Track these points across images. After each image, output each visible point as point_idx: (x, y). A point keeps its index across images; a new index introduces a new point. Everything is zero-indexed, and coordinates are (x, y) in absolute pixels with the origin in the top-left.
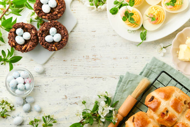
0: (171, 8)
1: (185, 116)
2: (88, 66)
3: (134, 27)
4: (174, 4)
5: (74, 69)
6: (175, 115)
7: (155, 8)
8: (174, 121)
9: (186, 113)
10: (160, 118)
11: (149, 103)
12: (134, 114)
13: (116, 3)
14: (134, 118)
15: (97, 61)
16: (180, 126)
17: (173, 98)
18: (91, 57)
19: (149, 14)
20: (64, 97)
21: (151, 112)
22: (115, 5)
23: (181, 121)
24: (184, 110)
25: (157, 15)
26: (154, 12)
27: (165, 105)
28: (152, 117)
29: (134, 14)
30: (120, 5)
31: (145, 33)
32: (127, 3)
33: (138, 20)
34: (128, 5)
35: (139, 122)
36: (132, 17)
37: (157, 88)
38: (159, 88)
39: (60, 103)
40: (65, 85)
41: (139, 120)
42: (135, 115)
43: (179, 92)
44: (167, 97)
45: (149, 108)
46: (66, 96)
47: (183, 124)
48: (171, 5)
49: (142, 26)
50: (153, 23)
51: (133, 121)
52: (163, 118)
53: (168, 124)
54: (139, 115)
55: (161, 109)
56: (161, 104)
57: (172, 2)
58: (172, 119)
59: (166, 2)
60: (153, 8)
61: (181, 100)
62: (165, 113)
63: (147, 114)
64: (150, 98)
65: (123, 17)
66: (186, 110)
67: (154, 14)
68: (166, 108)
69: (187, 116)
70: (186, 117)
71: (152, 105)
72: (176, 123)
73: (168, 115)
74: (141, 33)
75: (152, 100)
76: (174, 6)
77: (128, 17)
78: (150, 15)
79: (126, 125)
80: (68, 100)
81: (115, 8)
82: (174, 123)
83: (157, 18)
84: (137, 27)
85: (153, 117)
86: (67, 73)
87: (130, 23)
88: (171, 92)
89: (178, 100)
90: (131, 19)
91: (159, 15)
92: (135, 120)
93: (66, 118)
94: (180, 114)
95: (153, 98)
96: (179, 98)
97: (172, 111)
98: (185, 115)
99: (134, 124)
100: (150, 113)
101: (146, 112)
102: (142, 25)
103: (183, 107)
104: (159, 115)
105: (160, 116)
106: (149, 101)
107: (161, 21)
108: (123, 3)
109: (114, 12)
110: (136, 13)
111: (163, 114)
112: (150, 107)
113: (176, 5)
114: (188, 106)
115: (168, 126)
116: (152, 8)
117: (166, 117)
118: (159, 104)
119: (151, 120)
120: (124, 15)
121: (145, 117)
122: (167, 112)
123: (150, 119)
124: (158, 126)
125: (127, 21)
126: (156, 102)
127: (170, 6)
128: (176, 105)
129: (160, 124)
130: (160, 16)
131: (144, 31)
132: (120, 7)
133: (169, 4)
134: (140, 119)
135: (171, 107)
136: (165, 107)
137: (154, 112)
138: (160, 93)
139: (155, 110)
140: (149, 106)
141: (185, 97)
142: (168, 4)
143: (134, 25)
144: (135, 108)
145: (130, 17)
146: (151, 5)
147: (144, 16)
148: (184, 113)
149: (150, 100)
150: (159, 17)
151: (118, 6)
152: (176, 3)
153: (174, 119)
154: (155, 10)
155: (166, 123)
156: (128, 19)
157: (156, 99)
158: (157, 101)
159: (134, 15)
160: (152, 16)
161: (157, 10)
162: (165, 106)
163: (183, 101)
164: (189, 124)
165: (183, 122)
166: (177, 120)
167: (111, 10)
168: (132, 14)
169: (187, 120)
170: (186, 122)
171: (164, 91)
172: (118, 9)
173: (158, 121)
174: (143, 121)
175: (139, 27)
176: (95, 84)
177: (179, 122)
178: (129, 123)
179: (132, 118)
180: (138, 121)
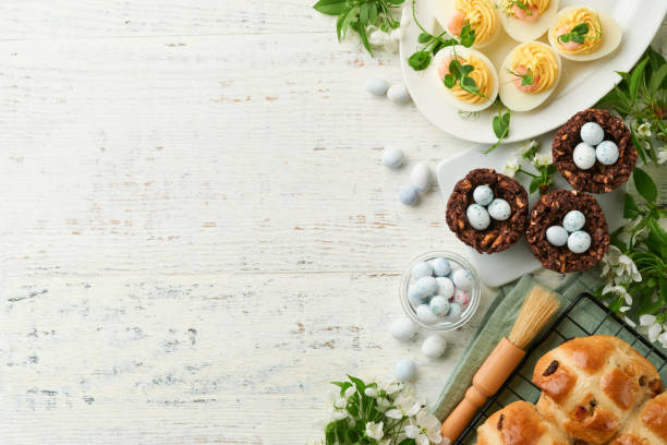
0: (574, 49)
1: (640, 419)
2: (361, 245)
3: (475, 102)
4: (583, 39)
5: (324, 251)
6: (612, 415)
7: (531, 50)
8: (611, 431)
9: (644, 409)
10: (573, 420)
11: (545, 378)
12: (503, 407)
13: (425, 38)
14: (502, 419)
15: (388, 230)
16: (627, 443)
17: (609, 369)
18: (370, 218)
19: (516, 67)
20: (298, 328)
21: (549, 404)
22: (423, 46)
23: (630, 432)
24: (638, 400)
25: (537, 68)
26: (529, 62)
27: (588, 385)
28: (551, 419)
29: (476, 67)
30: (436, 43)
31: (507, 117)
32: (456, 38)
33: (486, 83)
34: (456, 43)
35: (516, 429)
36: (470, 75)
37: (566, 340)
38: (572, 339)
39: (284, 344)
40: (300, 296)
41: (515, 424)
42: (506, 411)
43: (627, 353)
44: (594, 365)
45: (543, 393)
46: (300, 325)
47: (634, 440)
48: (574, 40)
49: (498, 98)
50: (527, 91)
51: (500, 427)
52: (580, 421)
53: (595, 439)
54: (516, 410)
55: (578, 395)
56: (578, 382)
57: (576, 33)
58: (605, 425)
59: (560, 33)
60: (527, 51)
61: (632, 375)
62: (588, 407)
63: (536, 410)
64: (549, 364)
65: (447, 77)
66: (643, 402)
67: (529, 66)
68: (590, 396)
69: (646, 418)
70: (644, 421)
71: (554, 385)
72: (617, 434)
73: (595, 414)
74: (496, 118)
75: (553, 373)
76: (582, 43)
77: (458, 76)
78: (519, 69)
79: (479, 438)
80: (306, 337)
81: (422, 53)
82: (612, 435)
83: (539, 78)
84: (484, 102)
85: (553, 417)
86: (304, 262)
87: (464, 93)
88: (604, 353)
89: (622, 375)
90: (469, 82)
91: (541, 67)
92: (505, 423)
93: (301, 386)
94: (627, 413)
95: (555, 366)
96: (626, 370)
97: (605, 403)
98: (640, 415)
99: (503, 436)
100: (545, 405)
101: (535, 403)
102: (495, 96)
103: (634, 394)
104: (570, 414)
105: (574, 417)
106: (544, 375)
107: (547, 84)
108: (445, 38)
109: (420, 63)
110: (481, 65)
111: (581, 412)
112: (546, 392)
113: (587, 39)
114: (649, 391)
115: (593, 441)
116: (522, 50)
117: (589, 420)
118: (571, 382)
119: (549, 426)
120: (448, 72)
121: (533, 418)
122: (593, 404)
123: (545, 424)
124: (567, 442)
125: (457, 87)
126: (563, 377)
127: (571, 44)
128: (616, 388)
129: (571, 436)
130: (546, 71)
131: (503, 113)
132: (435, 50)
133: (568, 38)
134: (518, 422)
135: (603, 393)
136: (586, 392)
137: (557, 406)
138: (575, 354)
139: (559, 398)
140: (544, 386)
141: (643, 366)
142: (565, 38)
143: (476, 98)
144: (507, 390)
145: (463, 75)
146: (519, 43)
147: (503, 72)
148: (638, 411)
149: (548, 370)
150: (543, 73)
151: (429, 48)
152: (589, 34)
153: (611, 426)
154: (530, 55)
155: (589, 434)
156: (458, 82)
157: (563, 368)
158: (567, 376)
159: (476, 71)
160: (525, 73)
161: (537, 55)
162: (586, 389)
163: (638, 377)
164: (649, 439)
165: (636, 436)
166: (619, 428)
167: (412, 57)
168: (470, 68)
169: (646, 429)
170: (645, 433)
171: (587, 349)
172: (431, 55)
173: (568, 428)
174: (526, 428)
175: (489, 103)
176: (381, 294)
177: (624, 432)
178: (488, 430)
179: (495, 417)
180: (514, 428)
